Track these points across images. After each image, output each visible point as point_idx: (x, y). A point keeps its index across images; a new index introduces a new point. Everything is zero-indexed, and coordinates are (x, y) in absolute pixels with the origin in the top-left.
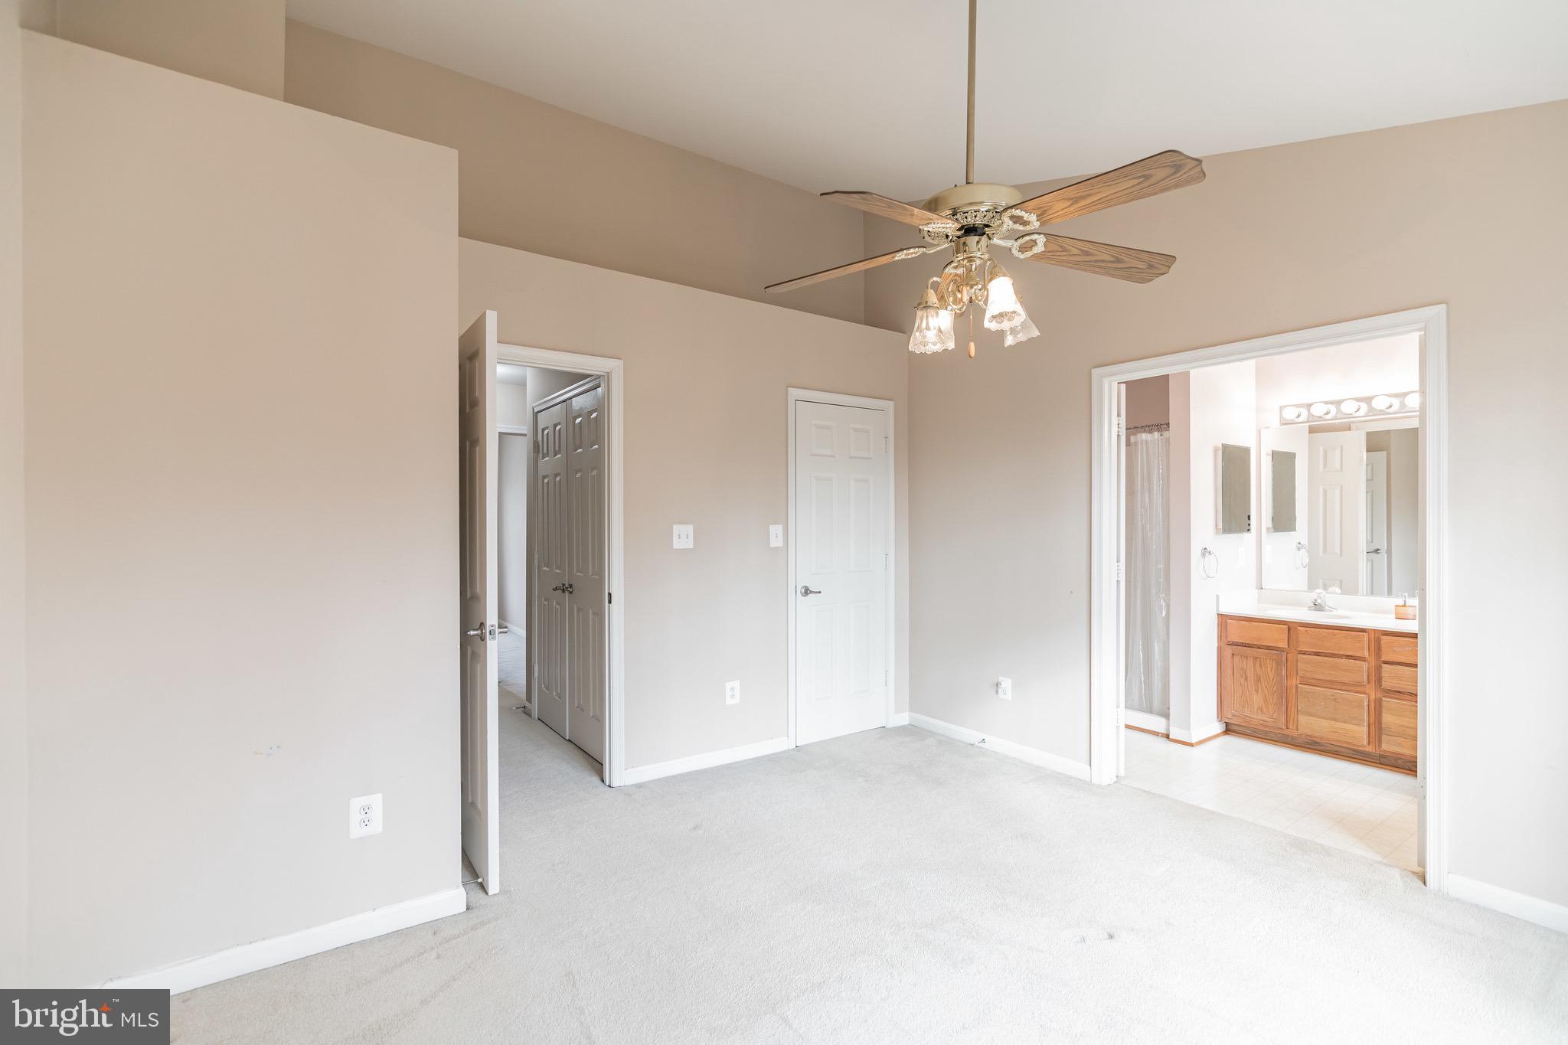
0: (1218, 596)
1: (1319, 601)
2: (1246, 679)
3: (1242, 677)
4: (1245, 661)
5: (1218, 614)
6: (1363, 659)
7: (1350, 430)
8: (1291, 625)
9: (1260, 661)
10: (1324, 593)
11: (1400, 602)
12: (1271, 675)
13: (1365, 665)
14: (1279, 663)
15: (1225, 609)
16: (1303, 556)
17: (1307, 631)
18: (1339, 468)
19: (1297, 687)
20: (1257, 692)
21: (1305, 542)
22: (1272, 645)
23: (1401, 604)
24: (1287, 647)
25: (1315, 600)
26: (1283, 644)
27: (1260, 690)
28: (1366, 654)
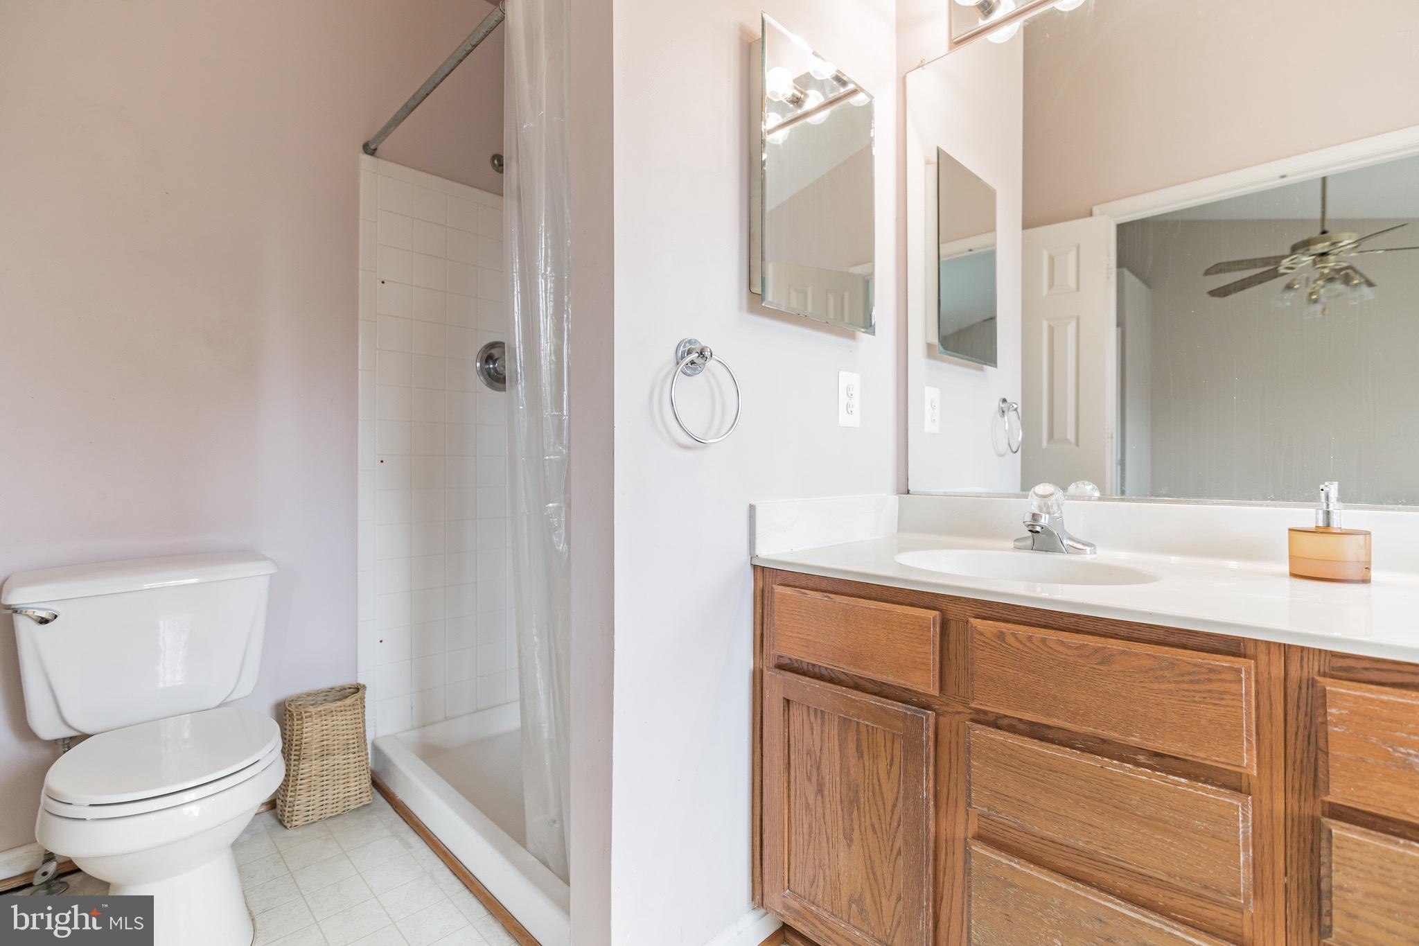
0: (752, 508)
1: (1044, 520)
2: (820, 791)
3: (809, 780)
4: (817, 727)
5: (755, 567)
6: (1235, 784)
7: (1091, 214)
8: (954, 610)
9: (858, 732)
10: (1059, 494)
11: (1308, 516)
12: (889, 790)
13: (1242, 812)
14: (912, 749)
15: (775, 550)
16: (1012, 429)
17: (1001, 636)
18: (1074, 286)
19: (968, 854)
20: (849, 840)
21: (1015, 397)
22: (890, 679)
23: (1311, 525)
24: (936, 693)
25: (1034, 516)
26: (925, 683)
27: (856, 836)
28: (1248, 762)
